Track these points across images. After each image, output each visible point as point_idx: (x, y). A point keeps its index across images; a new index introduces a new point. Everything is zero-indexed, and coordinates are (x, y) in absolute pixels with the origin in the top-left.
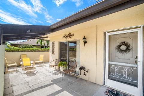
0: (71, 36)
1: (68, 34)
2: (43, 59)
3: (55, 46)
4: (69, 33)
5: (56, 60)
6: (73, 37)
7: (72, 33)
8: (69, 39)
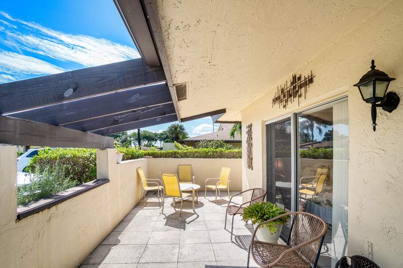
0: (300, 87)
1: (289, 84)
2: (227, 181)
3: (254, 141)
4: (294, 77)
5: (254, 189)
6: (311, 88)
7: (305, 74)
8: (295, 106)
